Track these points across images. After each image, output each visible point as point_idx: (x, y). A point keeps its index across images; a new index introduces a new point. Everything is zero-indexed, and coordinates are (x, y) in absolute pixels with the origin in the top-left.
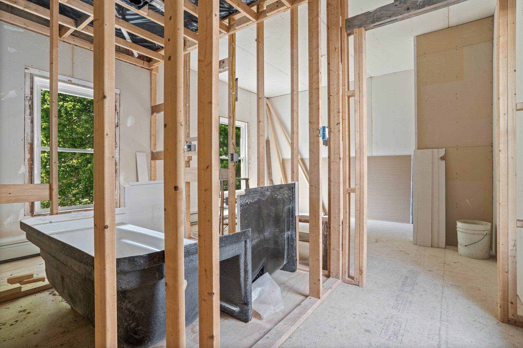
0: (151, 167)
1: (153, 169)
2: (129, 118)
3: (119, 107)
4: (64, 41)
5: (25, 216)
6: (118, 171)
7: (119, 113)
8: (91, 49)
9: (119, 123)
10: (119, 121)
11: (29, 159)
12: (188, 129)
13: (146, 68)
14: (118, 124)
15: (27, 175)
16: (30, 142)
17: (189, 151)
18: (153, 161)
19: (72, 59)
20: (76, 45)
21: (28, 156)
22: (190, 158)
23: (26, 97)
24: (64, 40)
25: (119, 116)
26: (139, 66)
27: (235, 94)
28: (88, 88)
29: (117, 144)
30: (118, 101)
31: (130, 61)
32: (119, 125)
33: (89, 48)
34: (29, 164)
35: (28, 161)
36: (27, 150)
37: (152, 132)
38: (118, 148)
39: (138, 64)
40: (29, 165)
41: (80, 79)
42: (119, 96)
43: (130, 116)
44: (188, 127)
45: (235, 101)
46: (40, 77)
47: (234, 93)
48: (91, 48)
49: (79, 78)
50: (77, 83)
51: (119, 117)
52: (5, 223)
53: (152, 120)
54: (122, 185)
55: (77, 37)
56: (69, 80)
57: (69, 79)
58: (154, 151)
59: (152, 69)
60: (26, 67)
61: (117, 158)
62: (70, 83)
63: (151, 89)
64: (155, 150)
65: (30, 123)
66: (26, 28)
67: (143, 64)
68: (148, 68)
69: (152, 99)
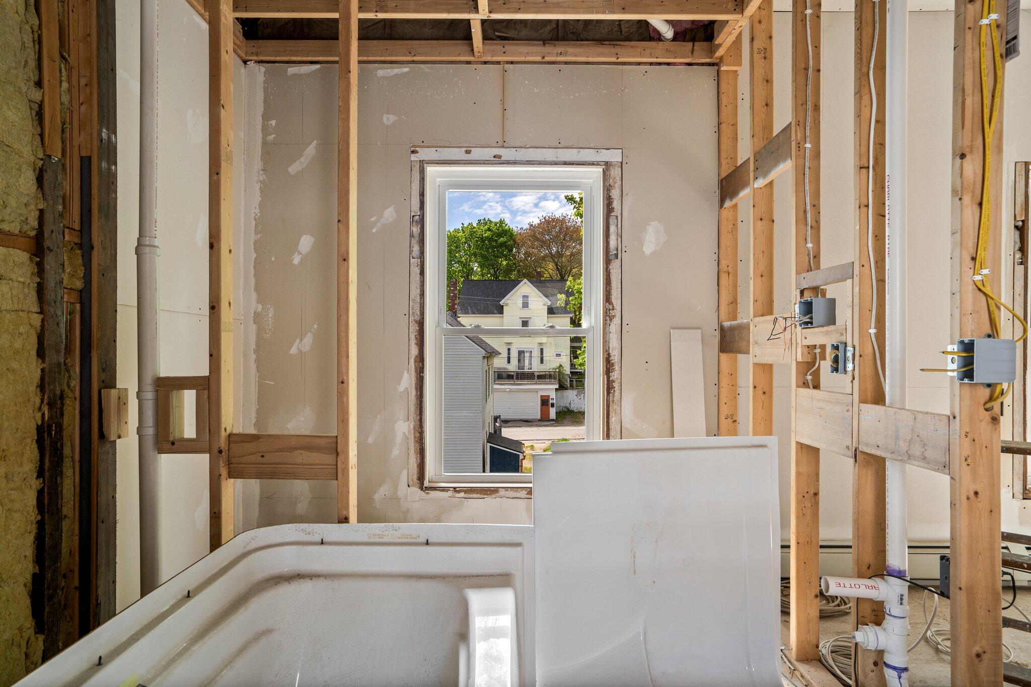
0: (719, 373)
1: (725, 382)
2: (650, 229)
3: (620, 202)
4: (485, 63)
5: (409, 486)
6: (616, 385)
7: (619, 218)
8: (544, 60)
9: (619, 248)
10: (620, 243)
11: (416, 357)
12: (809, 239)
13: (703, 64)
14: (617, 250)
15: (413, 393)
16: (418, 318)
17: (806, 323)
18: (724, 356)
19: (503, 101)
20: (512, 63)
21: (415, 351)
22: (818, 351)
23: (413, 216)
24: (484, 59)
25: (619, 226)
26: (681, 64)
27: (1002, 21)
28: (540, 164)
29: (613, 309)
30: (616, 185)
31: (651, 56)
32: (619, 252)
33: (539, 59)
34: (416, 369)
35: (415, 362)
36: (413, 337)
37: (724, 263)
38: (617, 320)
39: (675, 58)
40: (416, 372)
41: (521, 147)
42: (620, 169)
43: (652, 223)
44: (809, 233)
45: (998, 58)
46: (437, 163)
47: (994, 16)
48: (543, 58)
49: (517, 144)
50: (512, 158)
51: (619, 229)
52: (377, 497)
53: (724, 223)
54: (629, 427)
55: (514, 39)
56: (495, 157)
57: (494, 154)
58: (726, 324)
59: (721, 58)
60: (412, 149)
61: (613, 348)
62: (499, 162)
63: (719, 124)
64: (735, 319)
65: (419, 275)
66: (413, 62)
67: (690, 54)
68: (708, 60)
69: (723, 155)
